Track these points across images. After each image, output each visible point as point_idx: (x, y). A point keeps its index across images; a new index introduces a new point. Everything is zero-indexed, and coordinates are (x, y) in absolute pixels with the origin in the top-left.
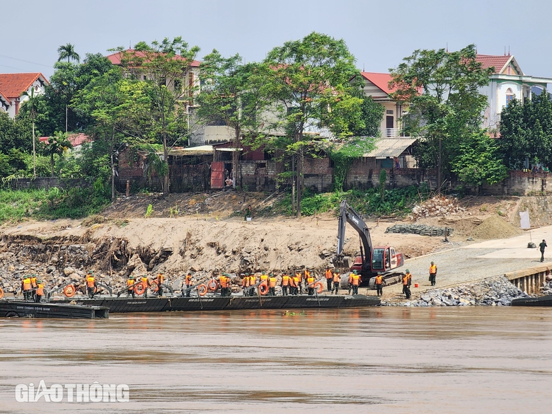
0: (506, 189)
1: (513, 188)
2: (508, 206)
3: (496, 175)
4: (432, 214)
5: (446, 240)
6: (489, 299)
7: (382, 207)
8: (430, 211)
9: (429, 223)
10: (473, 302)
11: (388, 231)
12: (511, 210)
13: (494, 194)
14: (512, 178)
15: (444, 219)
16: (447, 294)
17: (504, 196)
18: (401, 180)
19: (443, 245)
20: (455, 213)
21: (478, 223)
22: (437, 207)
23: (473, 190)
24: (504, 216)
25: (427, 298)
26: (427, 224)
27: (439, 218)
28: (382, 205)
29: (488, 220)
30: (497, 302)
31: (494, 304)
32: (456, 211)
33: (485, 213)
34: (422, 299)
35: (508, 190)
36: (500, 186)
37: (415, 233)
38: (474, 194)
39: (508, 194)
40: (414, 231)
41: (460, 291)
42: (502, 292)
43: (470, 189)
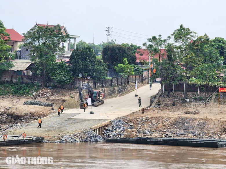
0: (73, 86)
1: (76, 85)
2: (74, 94)
3: (69, 80)
4: (43, 96)
5: (53, 109)
6: (87, 139)
7: (19, 92)
8: (42, 95)
9: (43, 100)
10: (81, 140)
11: (25, 103)
12: (76, 95)
13: (67, 88)
14: (75, 81)
15: (48, 99)
16: (71, 137)
17: (72, 89)
18: (26, 80)
19: (52, 111)
20: (52, 96)
21: (64, 101)
22: (45, 93)
23: (58, 86)
24: (73, 98)
25: (64, 139)
26: (42, 101)
27: (47, 98)
28: (19, 91)
29: (68, 100)
30: (90, 140)
31: (89, 141)
32: (53, 95)
33: (65, 96)
34: (61, 139)
35: (74, 86)
36: (70, 85)
37: (37, 105)
38: (58, 87)
39: (74, 88)
40: (37, 104)
41: (75, 136)
42: (91, 135)
43: (57, 85)
